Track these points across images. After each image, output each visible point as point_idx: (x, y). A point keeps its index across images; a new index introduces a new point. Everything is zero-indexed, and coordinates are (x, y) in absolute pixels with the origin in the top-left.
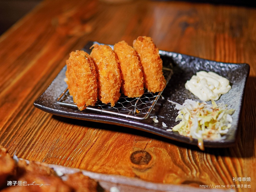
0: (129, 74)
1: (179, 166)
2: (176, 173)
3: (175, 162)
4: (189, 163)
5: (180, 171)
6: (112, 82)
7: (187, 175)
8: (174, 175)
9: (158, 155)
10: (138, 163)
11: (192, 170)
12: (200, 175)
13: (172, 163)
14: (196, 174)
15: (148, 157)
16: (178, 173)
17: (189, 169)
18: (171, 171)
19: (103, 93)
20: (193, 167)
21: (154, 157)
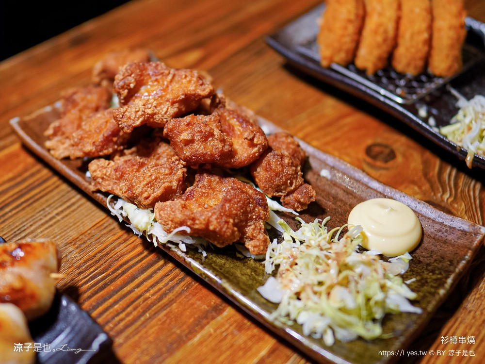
0: (407, 36)
1: (429, 181)
2: (420, 187)
3: (426, 174)
4: (445, 182)
5: (426, 187)
6: (379, 39)
7: (435, 194)
8: (416, 188)
9: (406, 157)
10: (375, 157)
11: (444, 192)
12: (452, 202)
13: (420, 174)
14: (447, 199)
15: (392, 155)
16: (424, 188)
17: (441, 190)
18: (414, 182)
19: (363, 52)
20: (448, 189)
21: (399, 159)
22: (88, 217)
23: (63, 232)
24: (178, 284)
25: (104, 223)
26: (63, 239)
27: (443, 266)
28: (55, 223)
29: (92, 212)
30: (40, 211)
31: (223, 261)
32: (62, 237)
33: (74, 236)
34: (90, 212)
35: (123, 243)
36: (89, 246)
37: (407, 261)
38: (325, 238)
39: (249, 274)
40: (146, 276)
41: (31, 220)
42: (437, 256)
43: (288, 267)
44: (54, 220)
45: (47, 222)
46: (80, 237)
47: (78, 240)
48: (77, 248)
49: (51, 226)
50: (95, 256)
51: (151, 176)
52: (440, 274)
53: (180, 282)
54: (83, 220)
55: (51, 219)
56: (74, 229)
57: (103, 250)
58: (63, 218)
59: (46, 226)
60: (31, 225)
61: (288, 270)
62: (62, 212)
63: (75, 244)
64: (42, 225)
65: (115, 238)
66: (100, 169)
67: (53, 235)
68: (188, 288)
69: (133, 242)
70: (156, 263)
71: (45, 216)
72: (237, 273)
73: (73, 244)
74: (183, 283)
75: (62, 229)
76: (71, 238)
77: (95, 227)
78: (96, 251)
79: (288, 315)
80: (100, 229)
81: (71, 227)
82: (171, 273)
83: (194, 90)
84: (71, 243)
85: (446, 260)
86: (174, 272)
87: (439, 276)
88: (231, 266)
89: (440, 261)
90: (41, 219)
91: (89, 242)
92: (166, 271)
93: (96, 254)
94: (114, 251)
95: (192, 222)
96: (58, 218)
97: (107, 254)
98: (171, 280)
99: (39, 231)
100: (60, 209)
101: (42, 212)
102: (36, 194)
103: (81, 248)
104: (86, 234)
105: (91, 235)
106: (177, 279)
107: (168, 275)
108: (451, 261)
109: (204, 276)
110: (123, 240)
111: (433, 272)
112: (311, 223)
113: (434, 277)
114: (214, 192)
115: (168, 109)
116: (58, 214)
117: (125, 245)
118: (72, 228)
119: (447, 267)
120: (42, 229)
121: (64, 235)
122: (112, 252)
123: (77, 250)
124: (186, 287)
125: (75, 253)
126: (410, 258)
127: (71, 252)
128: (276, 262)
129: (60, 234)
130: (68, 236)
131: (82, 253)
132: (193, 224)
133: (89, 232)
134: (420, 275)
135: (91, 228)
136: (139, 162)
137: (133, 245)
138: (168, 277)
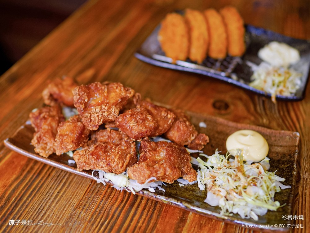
2: (249, 120)
7: (258, 121)
10: (219, 109)
12: (269, 123)
15: (227, 106)
16: (251, 119)
18: (246, 118)
22: (79, 189)
23: (68, 203)
24: (153, 213)
25: (91, 189)
26: (71, 207)
27: (286, 159)
28: (60, 198)
29: (80, 185)
30: (47, 194)
31: (175, 191)
32: (69, 206)
33: (76, 203)
34: (78, 185)
35: (108, 198)
36: (89, 206)
37: (268, 162)
38: (225, 162)
39: (192, 193)
40: (132, 213)
41: (44, 201)
42: (281, 154)
43: (212, 183)
44: (59, 197)
45: (55, 199)
46: (81, 202)
47: (80, 204)
48: (82, 209)
49: (59, 201)
50: (95, 211)
51: (118, 153)
52: (288, 164)
53: (154, 211)
54: (77, 192)
55: (56, 196)
56: (74, 198)
57: (99, 206)
58: (63, 194)
59: (55, 202)
60: (46, 204)
61: (213, 186)
62: (61, 190)
63: (80, 208)
64: (53, 202)
65: (102, 196)
66: (82, 156)
67: (63, 206)
68: (160, 213)
69: (114, 196)
70: (134, 204)
71: (52, 196)
72: (186, 195)
73: (78, 208)
74: (156, 211)
75: (66, 201)
76: (75, 205)
77: (87, 193)
78: (94, 208)
79: (227, 211)
80: (90, 194)
81: (71, 198)
82: (146, 207)
83: (125, 95)
84: (77, 207)
85: (287, 155)
86: (147, 206)
87: (288, 165)
88: (181, 193)
89: (284, 157)
90: (50, 199)
91: (88, 204)
92: (143, 207)
93: (96, 210)
94: (106, 204)
95: (156, 173)
96: (61, 194)
97: (103, 208)
98: (148, 211)
99: (53, 206)
100: (59, 189)
101: (48, 194)
102: (38, 184)
103: (85, 209)
104: (83, 199)
105: (87, 199)
106: (151, 210)
107: (145, 209)
108: (290, 155)
109: (171, 203)
110: (108, 196)
111: (283, 163)
112: (213, 155)
113: (286, 166)
114: (157, 152)
115: (115, 110)
116: (59, 192)
117: (110, 199)
118: (73, 198)
119: (289, 159)
120: (54, 204)
121: (70, 204)
122: (105, 205)
123: (83, 211)
124: (159, 213)
125: (83, 213)
126: (269, 159)
127: (80, 213)
128: (205, 183)
129: (67, 204)
130: (73, 204)
131: (87, 212)
132: (157, 175)
133: (84, 197)
134: (278, 168)
135: (84, 195)
136: (104, 146)
137: (115, 198)
138: (145, 210)
